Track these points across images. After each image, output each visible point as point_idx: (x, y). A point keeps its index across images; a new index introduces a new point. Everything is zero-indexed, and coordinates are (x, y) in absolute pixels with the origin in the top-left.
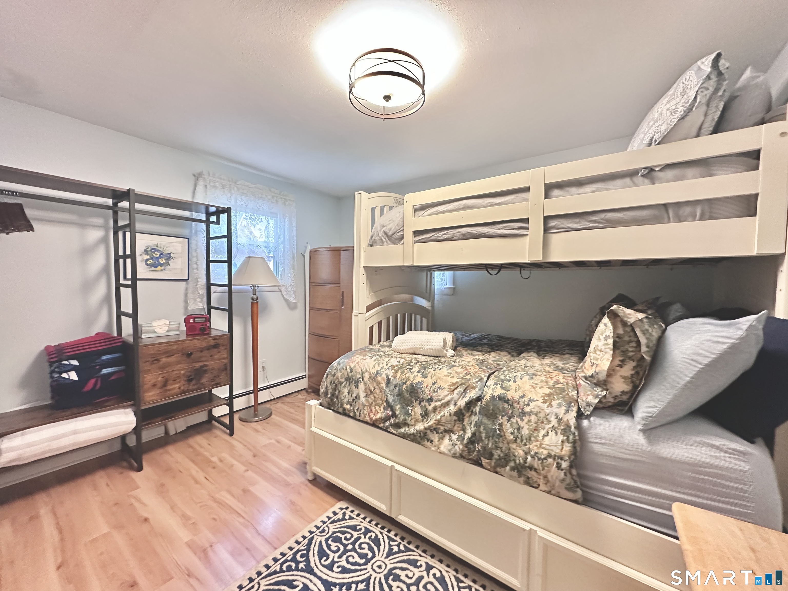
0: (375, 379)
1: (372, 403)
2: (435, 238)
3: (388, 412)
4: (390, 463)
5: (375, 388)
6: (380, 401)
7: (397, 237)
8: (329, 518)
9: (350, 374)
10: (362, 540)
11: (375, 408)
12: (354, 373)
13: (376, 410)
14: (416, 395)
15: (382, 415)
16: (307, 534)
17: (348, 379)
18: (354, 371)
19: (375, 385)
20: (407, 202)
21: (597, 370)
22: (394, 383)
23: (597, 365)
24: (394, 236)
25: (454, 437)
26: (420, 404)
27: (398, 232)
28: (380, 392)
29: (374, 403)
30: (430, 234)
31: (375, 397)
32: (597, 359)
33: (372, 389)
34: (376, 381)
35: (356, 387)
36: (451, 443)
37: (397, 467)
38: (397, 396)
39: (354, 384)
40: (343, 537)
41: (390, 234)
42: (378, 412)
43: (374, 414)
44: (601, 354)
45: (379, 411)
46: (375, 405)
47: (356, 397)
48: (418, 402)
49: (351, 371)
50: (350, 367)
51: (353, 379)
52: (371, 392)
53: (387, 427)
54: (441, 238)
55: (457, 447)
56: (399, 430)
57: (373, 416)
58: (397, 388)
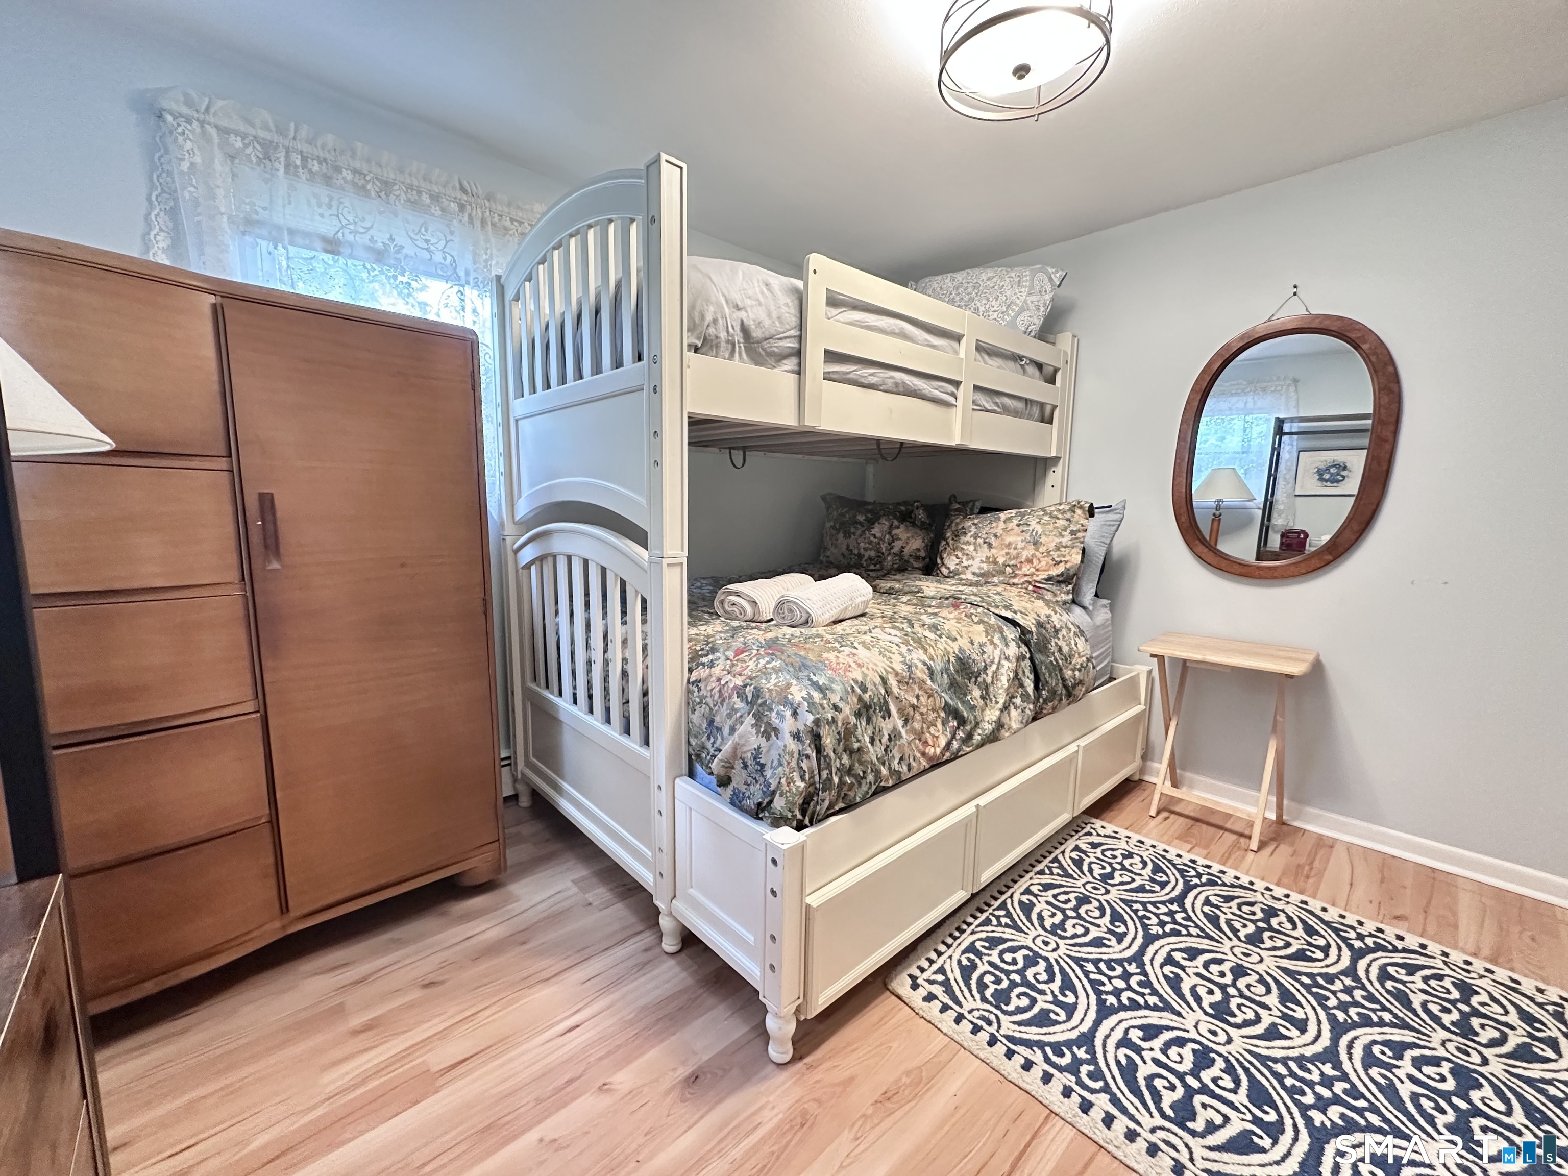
0: (913, 679)
1: (922, 728)
2: (855, 377)
3: (951, 724)
4: (970, 808)
5: (918, 697)
6: (932, 715)
7: (776, 350)
8: (945, 1008)
9: (866, 697)
10: (995, 959)
11: (930, 733)
12: (872, 690)
13: (934, 736)
14: (968, 671)
15: (946, 735)
16: (1000, 1049)
17: (865, 710)
18: (870, 686)
19: (917, 691)
20: (815, 272)
21: (1068, 566)
22: (939, 668)
23: (1066, 562)
24: (766, 345)
25: (1018, 701)
26: (976, 682)
27: (781, 339)
28: (929, 697)
29: (925, 726)
30: (848, 367)
31: (922, 714)
32: (1064, 556)
33: (914, 701)
34: (917, 680)
35: (884, 718)
36: (1019, 710)
37: (983, 801)
38: (949, 689)
39: (880, 714)
40: (992, 988)
41: (757, 334)
42: (937, 737)
43: (933, 746)
44: (1067, 550)
45: (937, 734)
46: (929, 728)
47: (890, 739)
48: (973, 680)
49: (865, 690)
50: (856, 681)
51: (875, 704)
52: (914, 707)
53: (959, 750)
54: (865, 381)
55: (1027, 711)
56: (974, 741)
57: (932, 750)
58: (945, 676)
